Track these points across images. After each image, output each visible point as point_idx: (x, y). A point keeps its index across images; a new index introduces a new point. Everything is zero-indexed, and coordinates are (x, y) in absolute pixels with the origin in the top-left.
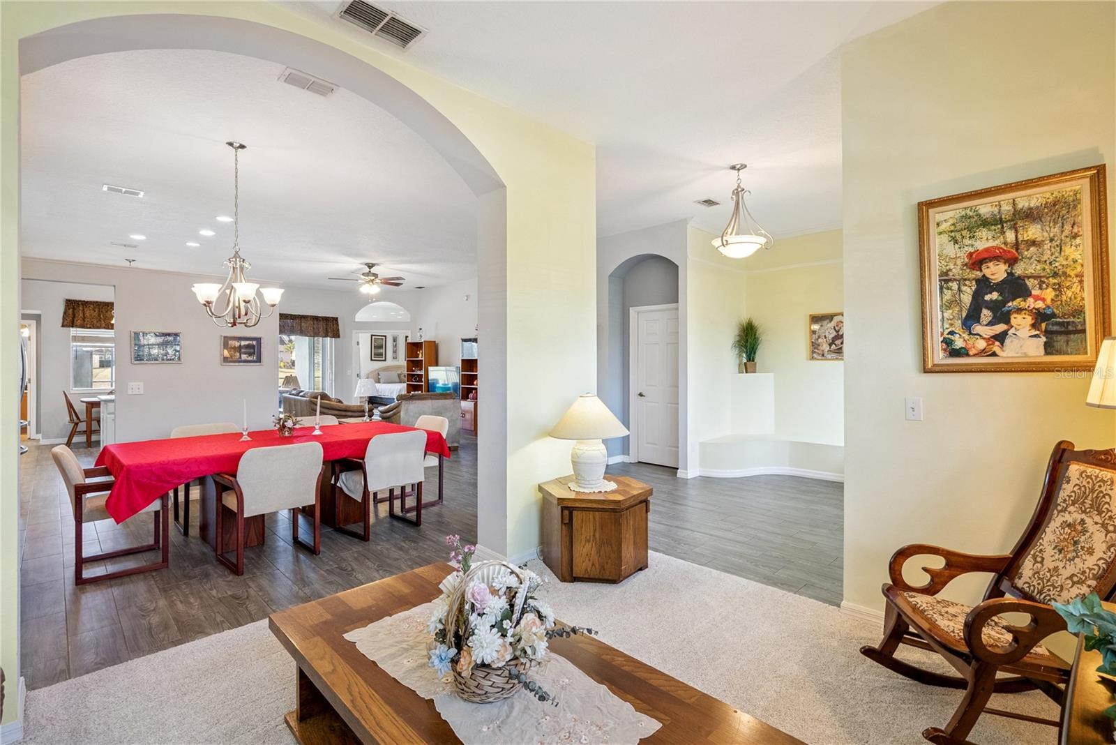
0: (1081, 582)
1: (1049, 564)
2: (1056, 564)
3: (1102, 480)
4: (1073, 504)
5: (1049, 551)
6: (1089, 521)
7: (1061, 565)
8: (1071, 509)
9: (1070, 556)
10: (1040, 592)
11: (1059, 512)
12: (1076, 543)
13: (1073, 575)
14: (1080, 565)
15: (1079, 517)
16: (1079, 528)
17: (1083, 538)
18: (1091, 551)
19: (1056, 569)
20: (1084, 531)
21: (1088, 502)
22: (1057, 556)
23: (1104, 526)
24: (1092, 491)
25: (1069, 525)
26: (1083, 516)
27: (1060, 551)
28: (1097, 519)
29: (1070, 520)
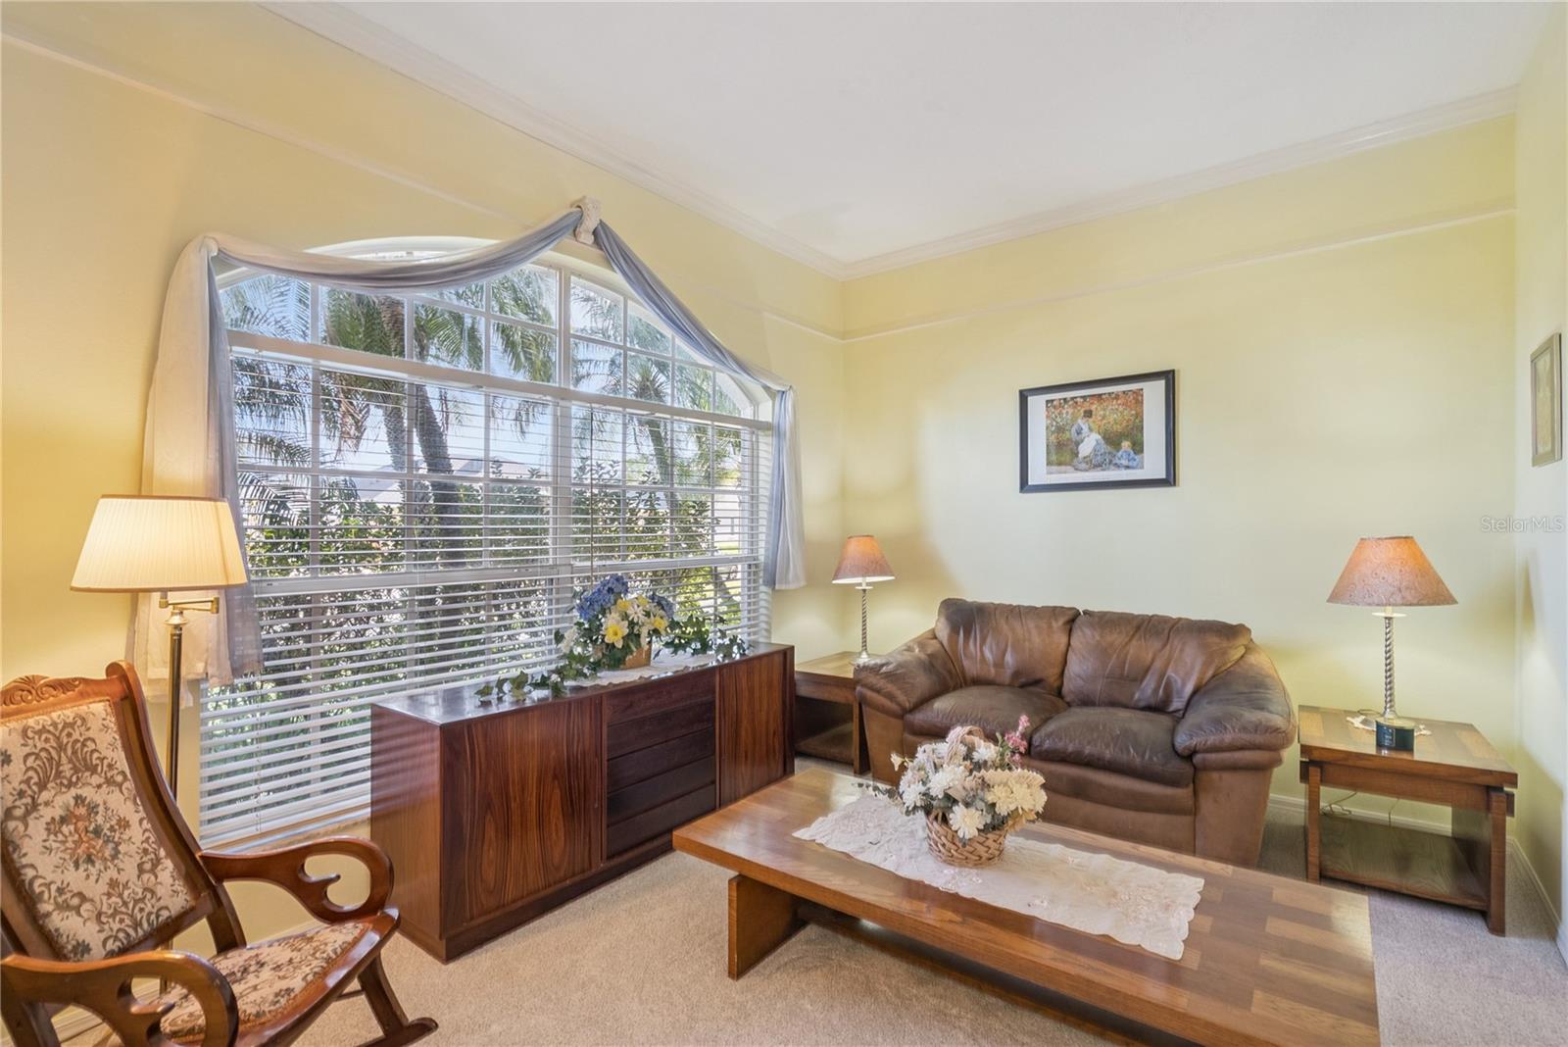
0: (157, 862)
1: (96, 890)
2: (106, 877)
3: (66, 725)
4: (42, 786)
5: (75, 879)
6: (87, 792)
7: (112, 873)
8: (45, 796)
9: (107, 853)
10: (137, 925)
11: (24, 819)
12: (97, 832)
13: (140, 866)
14: (133, 849)
15: (68, 797)
16: (82, 811)
17: (100, 819)
18: (124, 824)
19: (113, 883)
20: (93, 809)
21: (66, 768)
22: (93, 870)
23: (110, 782)
24: (61, 748)
25: (63, 820)
26: (73, 792)
27: (90, 860)
28: (96, 780)
29: (58, 812)
